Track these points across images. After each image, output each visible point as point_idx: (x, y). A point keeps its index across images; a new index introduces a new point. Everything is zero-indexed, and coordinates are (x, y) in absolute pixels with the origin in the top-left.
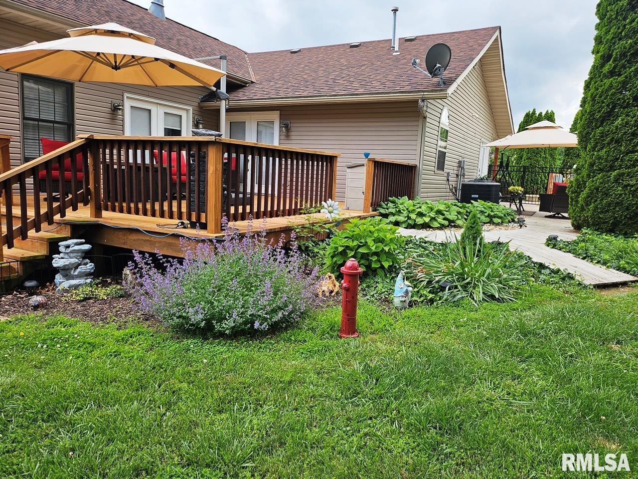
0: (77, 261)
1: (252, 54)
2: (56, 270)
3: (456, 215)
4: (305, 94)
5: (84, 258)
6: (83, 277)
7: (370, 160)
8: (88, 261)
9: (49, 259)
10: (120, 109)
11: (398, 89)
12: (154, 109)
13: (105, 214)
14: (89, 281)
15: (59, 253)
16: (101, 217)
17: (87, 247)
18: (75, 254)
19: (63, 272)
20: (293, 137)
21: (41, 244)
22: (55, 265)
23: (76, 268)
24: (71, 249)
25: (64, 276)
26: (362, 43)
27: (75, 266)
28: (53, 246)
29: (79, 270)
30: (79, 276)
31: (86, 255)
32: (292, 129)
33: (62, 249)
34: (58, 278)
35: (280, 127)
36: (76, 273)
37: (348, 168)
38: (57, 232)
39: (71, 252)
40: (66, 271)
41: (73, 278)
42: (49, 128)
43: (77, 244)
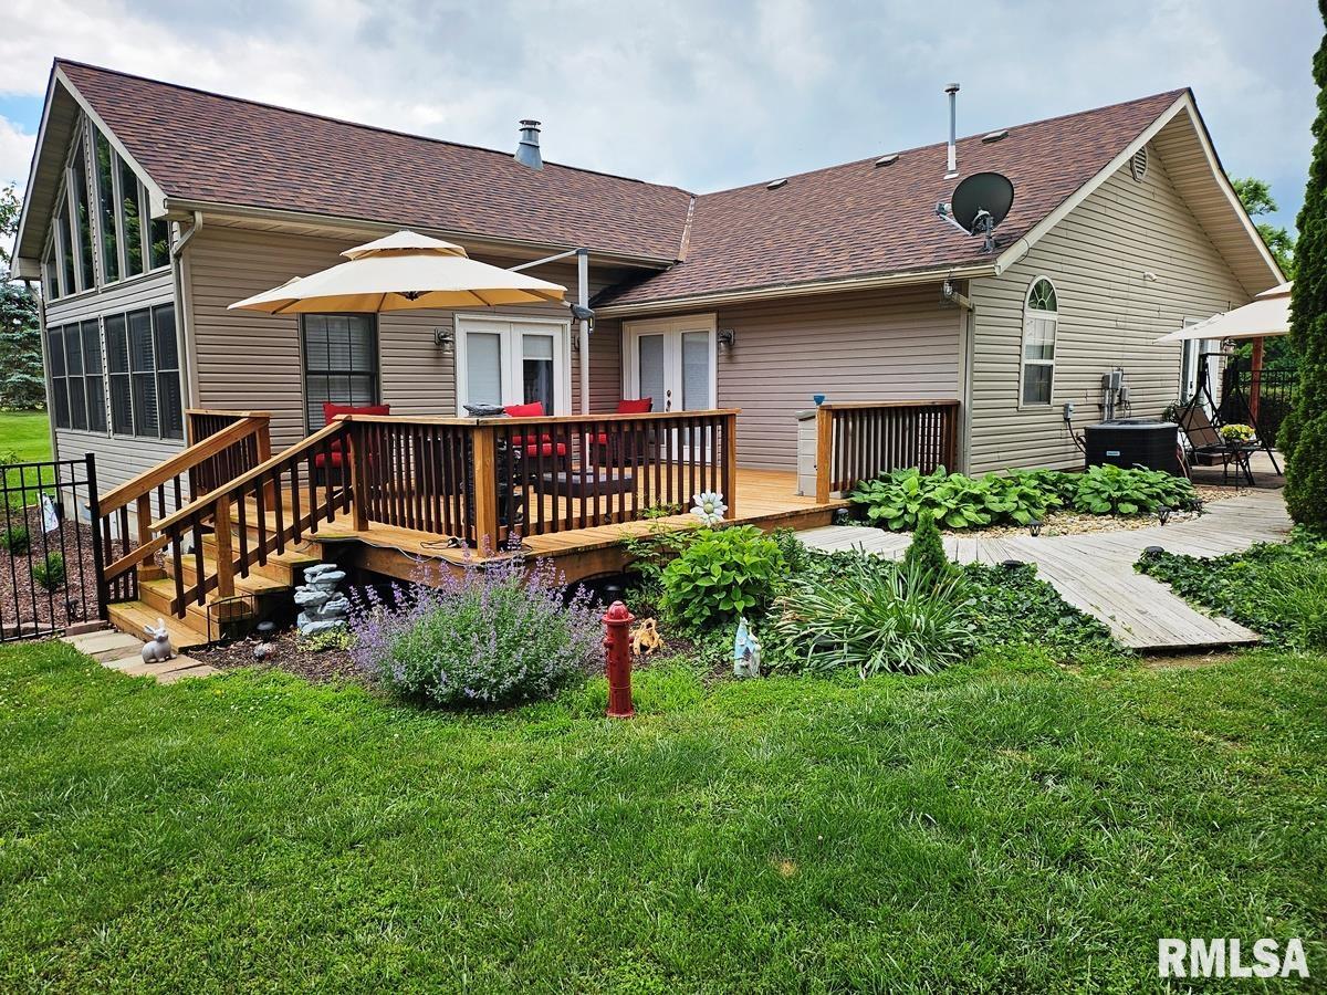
0: (325, 594)
1: (704, 197)
2: (300, 608)
3: (1016, 502)
4: (750, 283)
5: (336, 590)
6: (332, 617)
7: (822, 408)
8: (341, 594)
9: (291, 591)
10: (447, 342)
11: (910, 261)
12: (504, 332)
13: (372, 525)
14: (338, 623)
15: (304, 583)
16: (367, 530)
17: (339, 574)
18: (323, 585)
19: (308, 610)
20: (740, 359)
21: (285, 571)
22: (297, 601)
23: (324, 605)
24: (317, 578)
25: (308, 616)
26: (900, 154)
27: (322, 601)
28: (298, 573)
29: (326, 608)
30: (329, 616)
31: (339, 586)
32: (738, 344)
33: (308, 578)
34: (302, 618)
35: (718, 343)
36: (323, 612)
37: (801, 420)
38: (309, 553)
39: (318, 582)
40: (311, 609)
41: (320, 618)
42: (342, 382)
43: (325, 571)
